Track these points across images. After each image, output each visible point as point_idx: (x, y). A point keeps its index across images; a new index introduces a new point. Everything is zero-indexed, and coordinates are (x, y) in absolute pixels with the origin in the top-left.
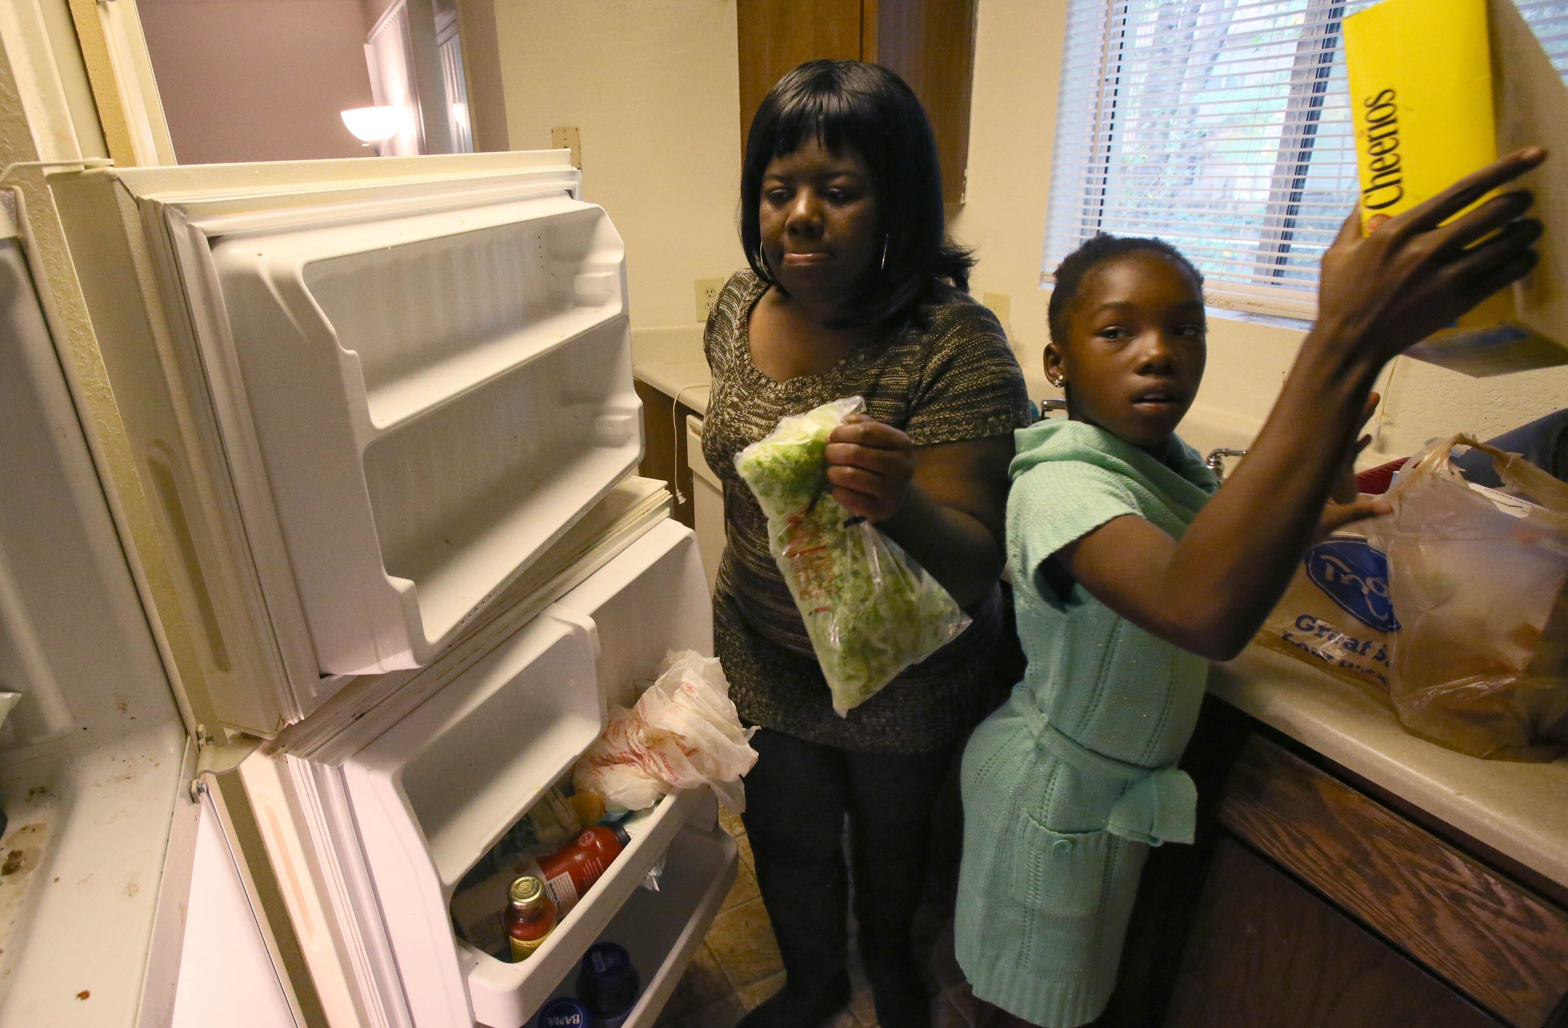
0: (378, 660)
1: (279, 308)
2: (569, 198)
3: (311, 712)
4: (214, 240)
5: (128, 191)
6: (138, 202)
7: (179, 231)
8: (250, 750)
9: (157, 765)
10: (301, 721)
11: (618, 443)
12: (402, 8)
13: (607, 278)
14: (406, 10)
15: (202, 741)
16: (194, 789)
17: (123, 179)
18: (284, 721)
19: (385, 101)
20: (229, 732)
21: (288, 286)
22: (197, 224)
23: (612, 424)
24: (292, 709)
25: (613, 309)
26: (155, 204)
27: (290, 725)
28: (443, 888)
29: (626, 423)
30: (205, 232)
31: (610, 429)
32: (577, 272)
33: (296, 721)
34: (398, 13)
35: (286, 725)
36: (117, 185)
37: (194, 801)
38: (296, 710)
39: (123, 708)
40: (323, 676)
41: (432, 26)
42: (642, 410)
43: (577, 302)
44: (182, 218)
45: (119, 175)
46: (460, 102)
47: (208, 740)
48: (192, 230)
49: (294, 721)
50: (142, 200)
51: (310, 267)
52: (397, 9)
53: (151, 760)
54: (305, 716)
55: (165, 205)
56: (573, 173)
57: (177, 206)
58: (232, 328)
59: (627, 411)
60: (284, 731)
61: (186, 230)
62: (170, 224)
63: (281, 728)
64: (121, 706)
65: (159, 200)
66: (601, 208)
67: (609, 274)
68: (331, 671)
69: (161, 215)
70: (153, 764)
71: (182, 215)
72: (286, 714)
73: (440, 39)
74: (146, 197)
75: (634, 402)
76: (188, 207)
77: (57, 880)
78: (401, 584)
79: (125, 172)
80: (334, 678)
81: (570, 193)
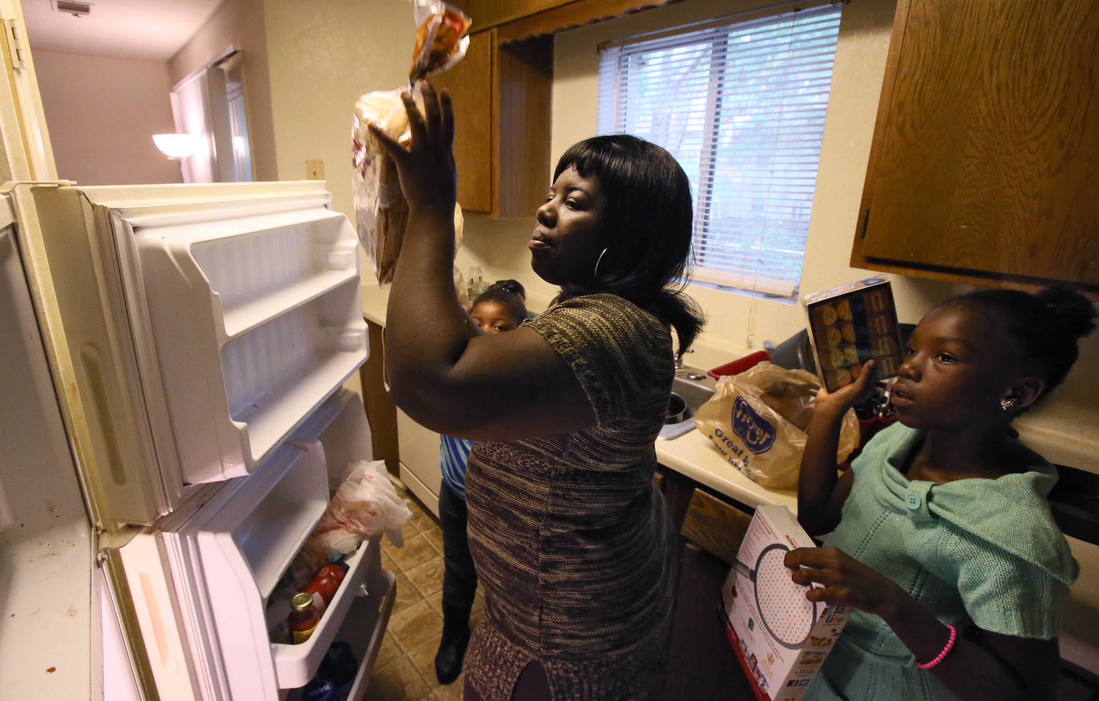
0: (223, 471)
1: (175, 268)
2: (325, 209)
3: (176, 508)
4: (136, 229)
5: (88, 200)
6: (94, 206)
7: (118, 224)
8: (135, 534)
9: (74, 545)
10: (170, 513)
11: (353, 349)
12: (203, 76)
13: (347, 255)
14: (206, 77)
15: (99, 532)
16: (100, 559)
17: (85, 193)
18: (158, 514)
19: (185, 131)
20: (121, 525)
21: (182, 257)
22: (127, 220)
23: (350, 338)
24: (165, 506)
25: (350, 273)
26: (104, 208)
27: (163, 516)
28: (263, 599)
29: (359, 337)
30: (132, 225)
31: (349, 341)
32: (330, 251)
33: (167, 513)
34: (199, 78)
35: (160, 516)
36: (83, 197)
37: (99, 567)
38: (168, 506)
39: (51, 510)
40: (185, 485)
41: (223, 89)
42: (368, 330)
43: (332, 268)
44: (119, 216)
45: (84, 191)
46: (239, 135)
47: (104, 531)
48: (124, 223)
49: (165, 514)
50: (96, 205)
51: (195, 246)
52: (199, 75)
53: (69, 543)
54: (173, 509)
55: (111, 209)
56: (327, 195)
57: (117, 210)
58: (144, 279)
59: (359, 331)
60: (159, 520)
61: (121, 222)
62: (112, 219)
63: (156, 519)
64: (50, 509)
65: (107, 206)
66: (345, 215)
67: (349, 252)
68: (191, 483)
69: (107, 214)
70: (70, 544)
71: (119, 214)
72: (160, 509)
73: (229, 97)
74: (98, 203)
75: (365, 326)
76: (123, 210)
77: (13, 616)
78: (240, 425)
79: (88, 190)
80: (192, 486)
81: (326, 206)
